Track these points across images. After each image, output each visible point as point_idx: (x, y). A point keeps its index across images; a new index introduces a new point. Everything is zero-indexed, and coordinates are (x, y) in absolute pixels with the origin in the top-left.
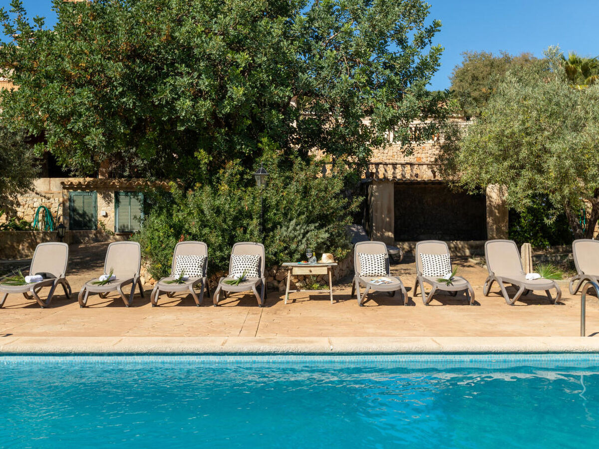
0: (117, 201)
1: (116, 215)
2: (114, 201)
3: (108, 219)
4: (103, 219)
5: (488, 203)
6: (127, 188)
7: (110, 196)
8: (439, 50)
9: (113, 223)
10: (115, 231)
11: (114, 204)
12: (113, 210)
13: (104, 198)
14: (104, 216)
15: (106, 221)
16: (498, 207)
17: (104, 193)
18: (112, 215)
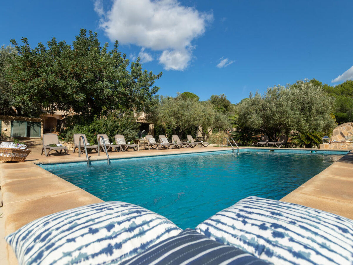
0: (12, 125)
1: (11, 130)
2: (10, 124)
3: (7, 131)
4: (4, 132)
5: (150, 129)
6: (17, 120)
7: (8, 122)
8: (154, 82)
9: (10, 133)
10: (11, 137)
11: (10, 126)
12: (10, 128)
13: (5, 123)
14: (5, 130)
15: (6, 132)
16: (152, 130)
17: (5, 121)
18: (9, 130)
